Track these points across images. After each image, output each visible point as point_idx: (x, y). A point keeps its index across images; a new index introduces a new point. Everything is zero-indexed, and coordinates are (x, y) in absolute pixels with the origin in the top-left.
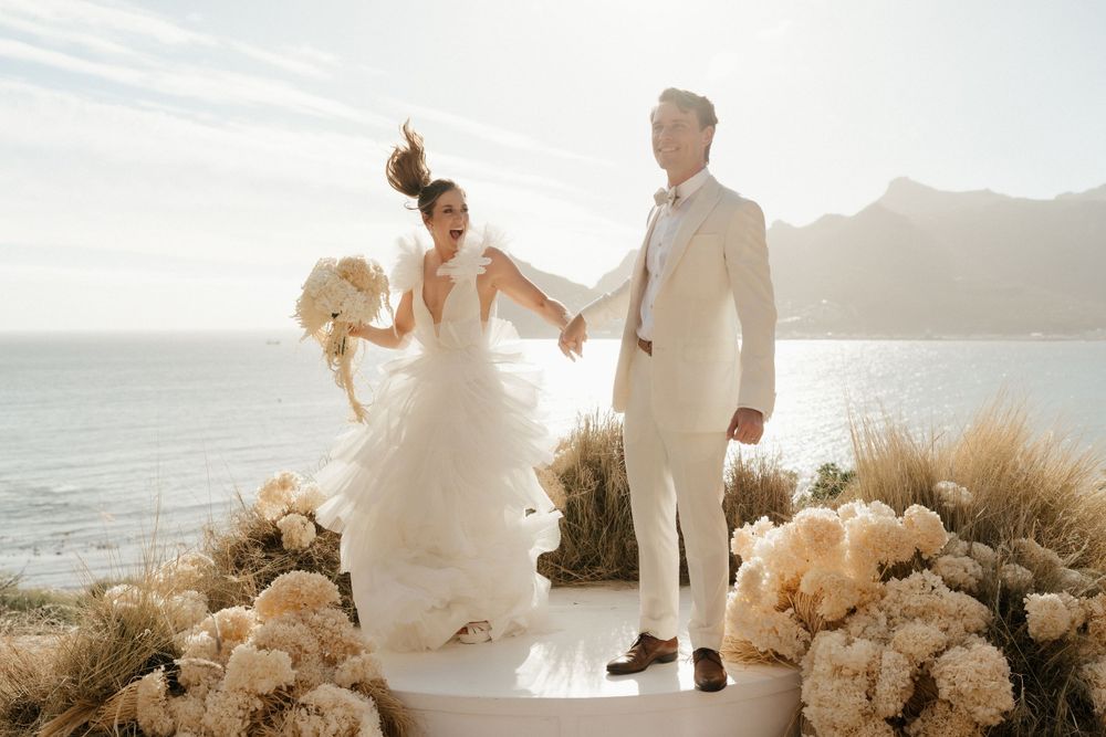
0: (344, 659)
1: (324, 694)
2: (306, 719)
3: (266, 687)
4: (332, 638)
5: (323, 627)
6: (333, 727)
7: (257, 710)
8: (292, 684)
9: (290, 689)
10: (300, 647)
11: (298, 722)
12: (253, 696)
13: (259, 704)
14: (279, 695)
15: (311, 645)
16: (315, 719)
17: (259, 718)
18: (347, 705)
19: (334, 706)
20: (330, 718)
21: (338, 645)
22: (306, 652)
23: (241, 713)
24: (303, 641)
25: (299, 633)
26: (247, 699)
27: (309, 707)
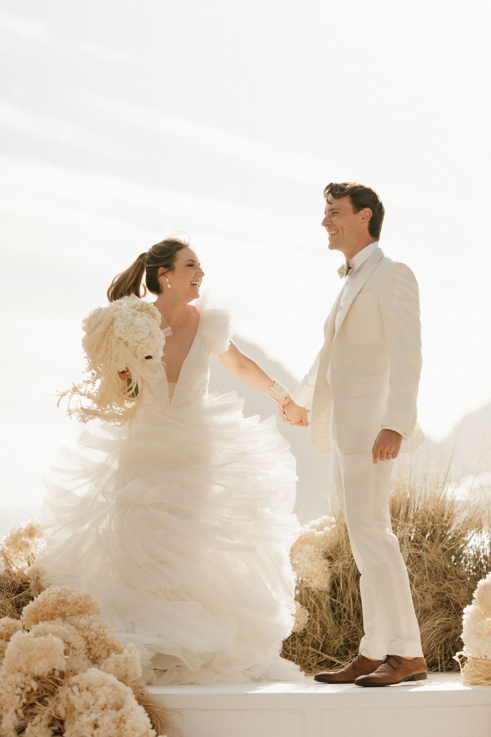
0: (108, 656)
1: (93, 674)
2: (78, 694)
3: (41, 668)
4: (97, 639)
5: (89, 628)
6: (102, 701)
7: (32, 689)
8: (64, 669)
9: (62, 675)
10: (68, 644)
11: (71, 696)
12: (29, 677)
13: (35, 685)
14: (52, 679)
15: (79, 643)
16: (86, 694)
17: (33, 699)
18: (113, 686)
19: (102, 685)
20: (99, 692)
21: (102, 646)
22: (73, 648)
23: (19, 691)
24: (71, 638)
25: (67, 631)
26: (24, 679)
27: (81, 685)
